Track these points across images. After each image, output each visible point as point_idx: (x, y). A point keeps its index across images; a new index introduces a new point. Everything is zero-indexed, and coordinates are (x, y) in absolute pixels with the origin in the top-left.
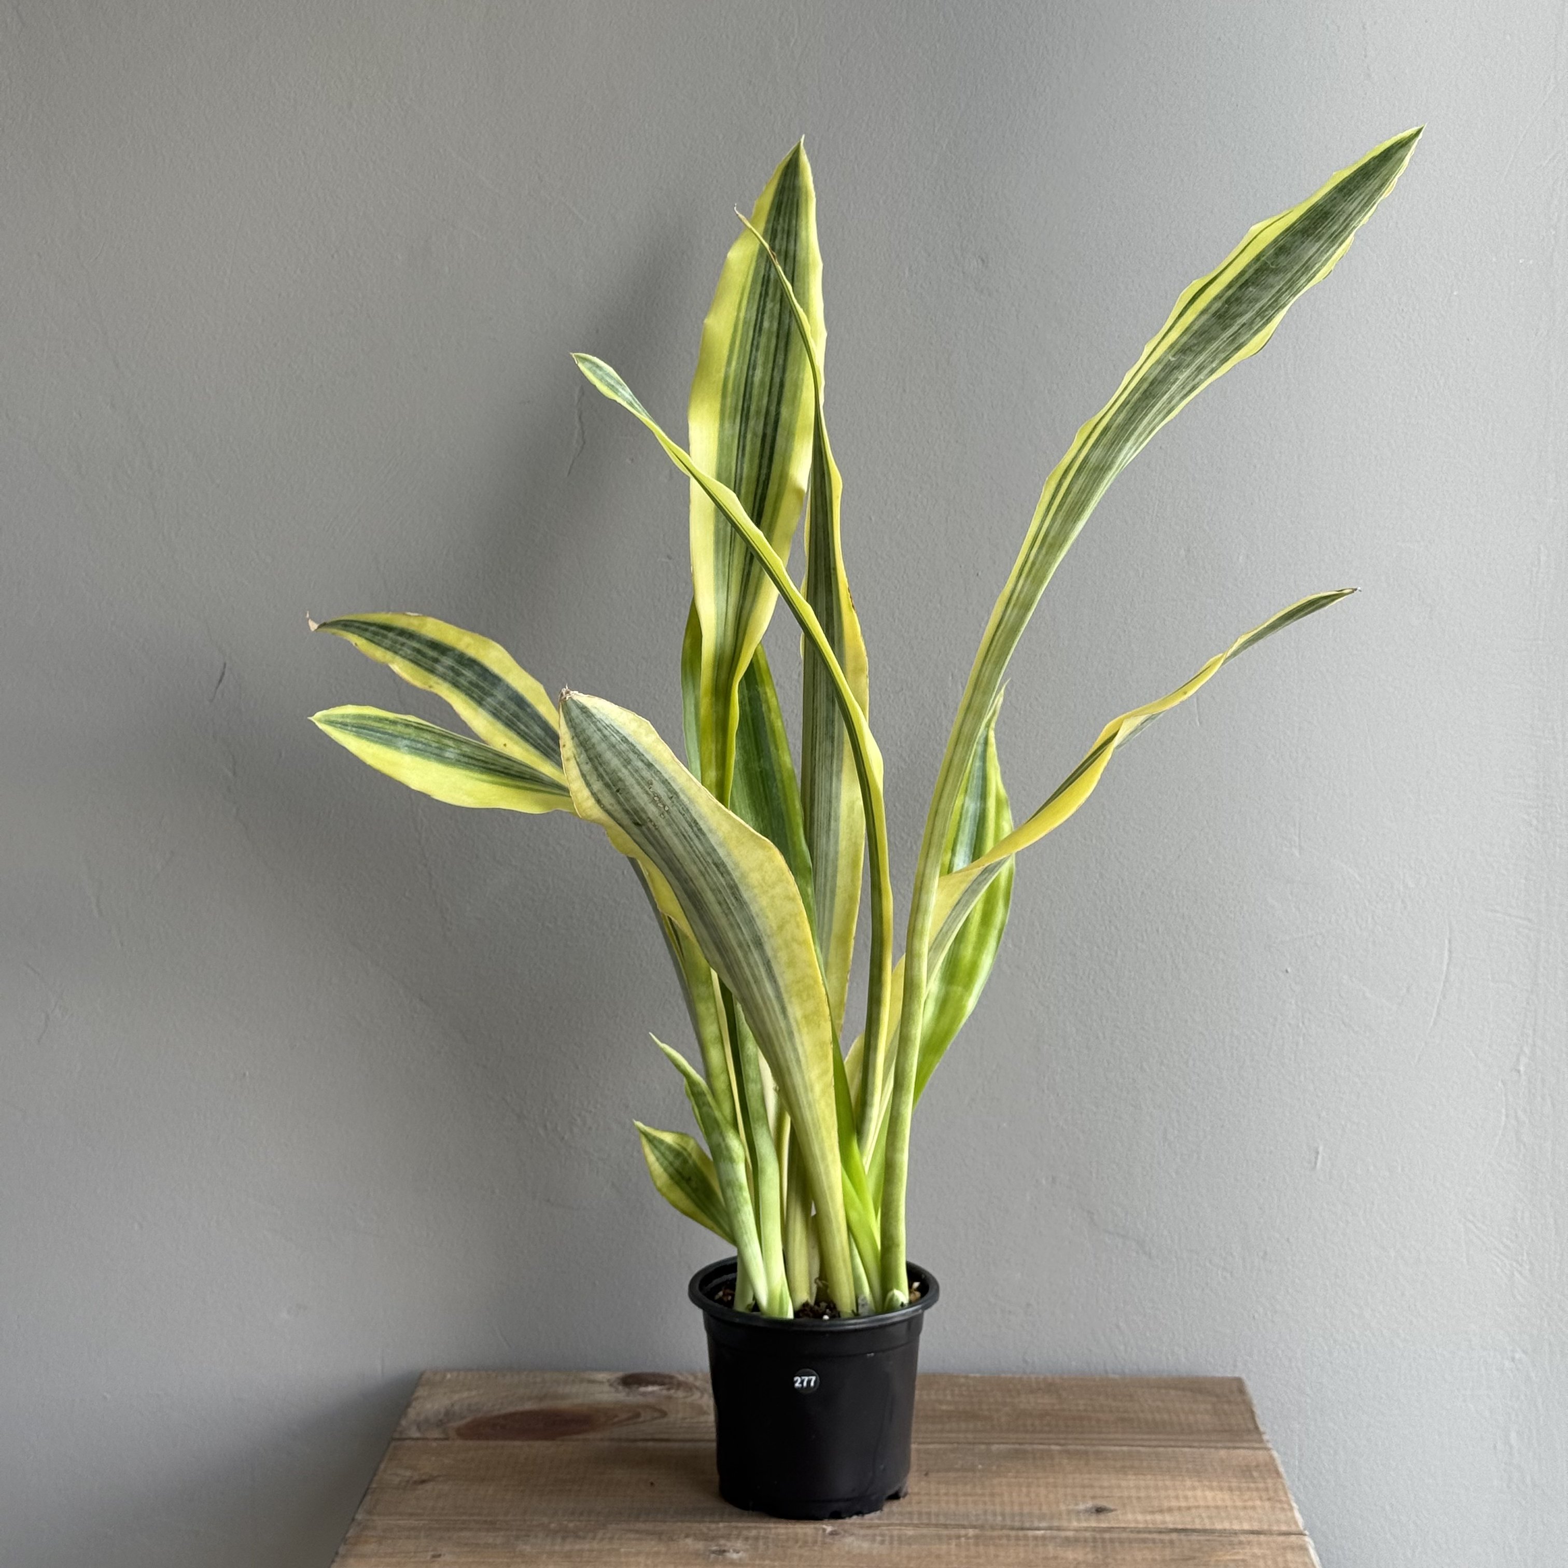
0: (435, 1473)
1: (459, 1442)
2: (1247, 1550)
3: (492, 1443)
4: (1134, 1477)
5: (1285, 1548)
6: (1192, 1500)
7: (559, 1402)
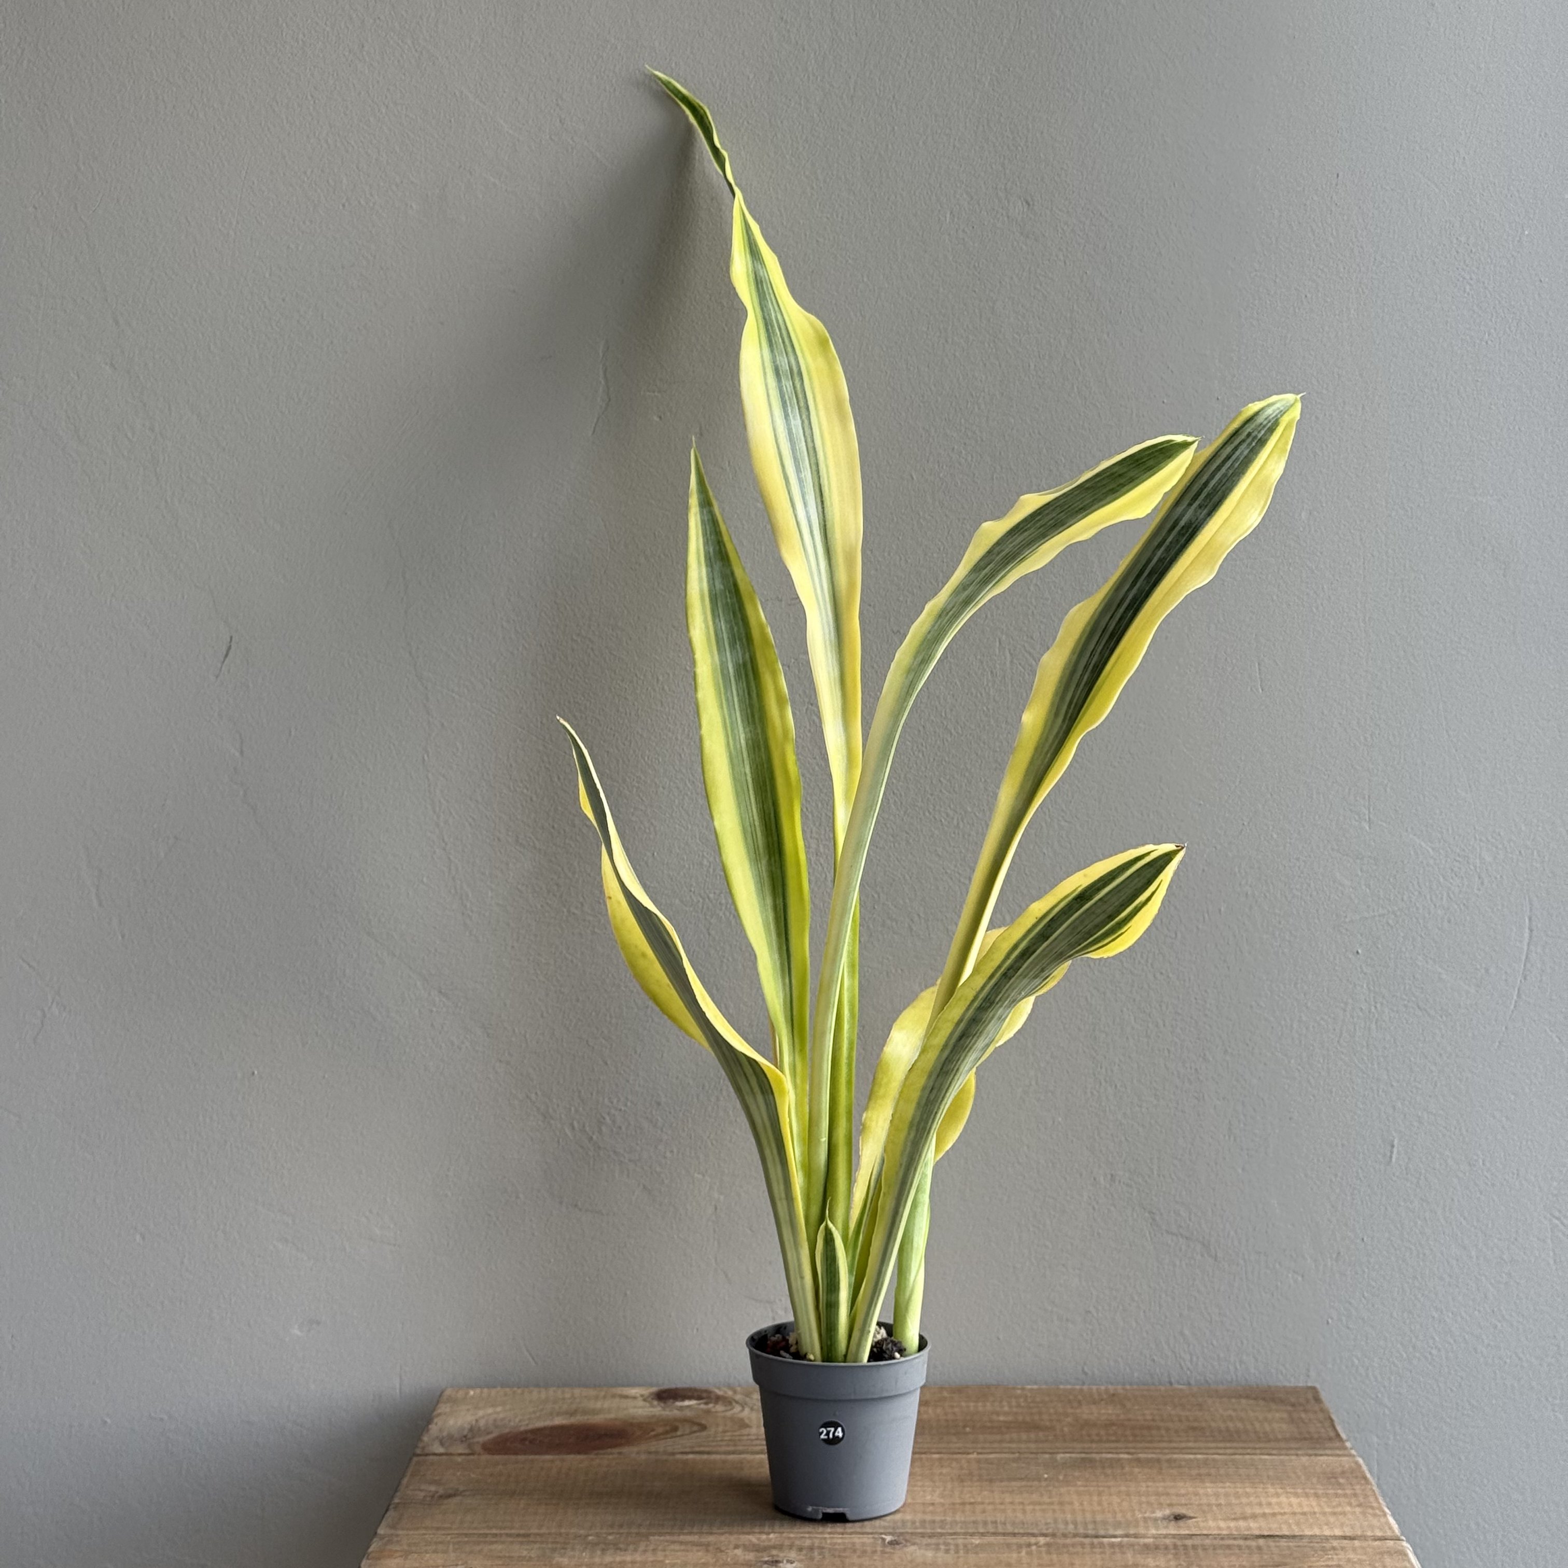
0: (461, 1488)
1: (485, 1457)
2: (1342, 1555)
3: (521, 1458)
4: (1212, 1485)
5: (1382, 1553)
6: (1276, 1507)
7: (590, 1417)
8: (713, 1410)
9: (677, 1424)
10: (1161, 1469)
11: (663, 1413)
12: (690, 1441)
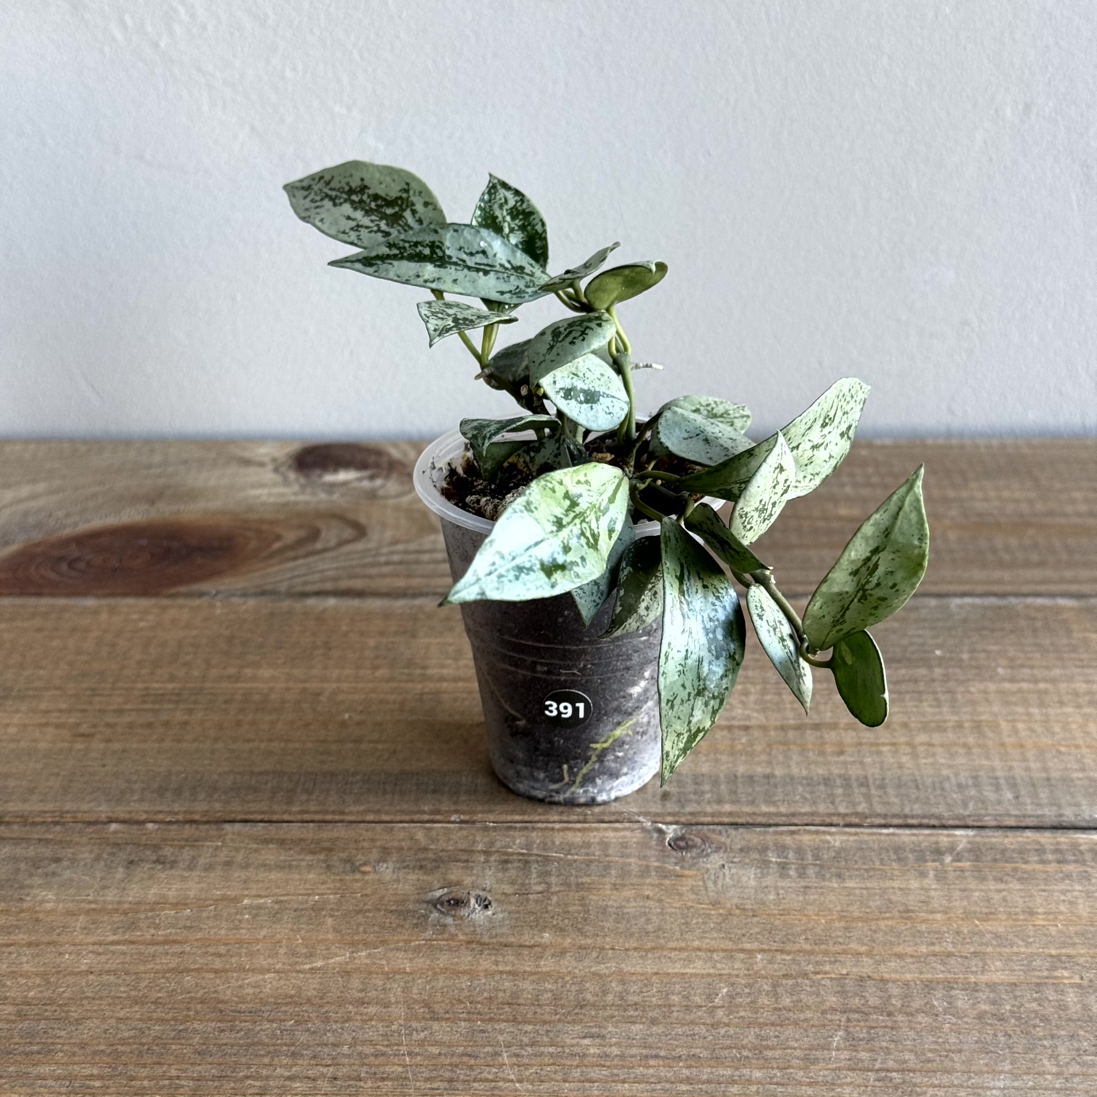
7: (182, 507)
8: (381, 493)
9: (319, 524)
11: (301, 498)
12: (335, 565)
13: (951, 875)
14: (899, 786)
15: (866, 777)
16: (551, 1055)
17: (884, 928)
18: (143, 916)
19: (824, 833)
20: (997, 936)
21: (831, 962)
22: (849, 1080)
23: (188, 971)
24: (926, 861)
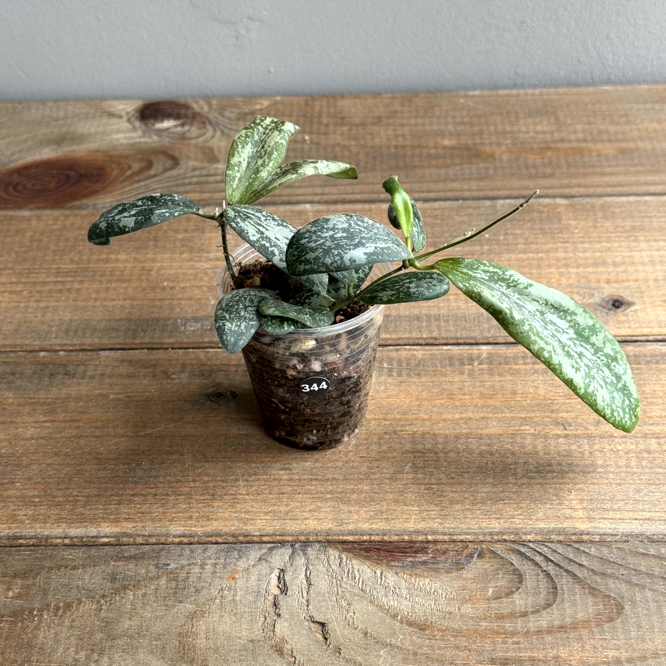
4: (646, 245)
8: (188, 135)
9: (153, 158)
10: (595, 221)
11: (142, 140)
12: (161, 186)
13: (477, 373)
14: (456, 320)
15: (439, 315)
16: (264, 479)
17: (438, 404)
18: (58, 406)
19: (414, 350)
20: (495, 407)
21: (409, 425)
22: (411, 490)
23: (82, 436)
24: (464, 365)
